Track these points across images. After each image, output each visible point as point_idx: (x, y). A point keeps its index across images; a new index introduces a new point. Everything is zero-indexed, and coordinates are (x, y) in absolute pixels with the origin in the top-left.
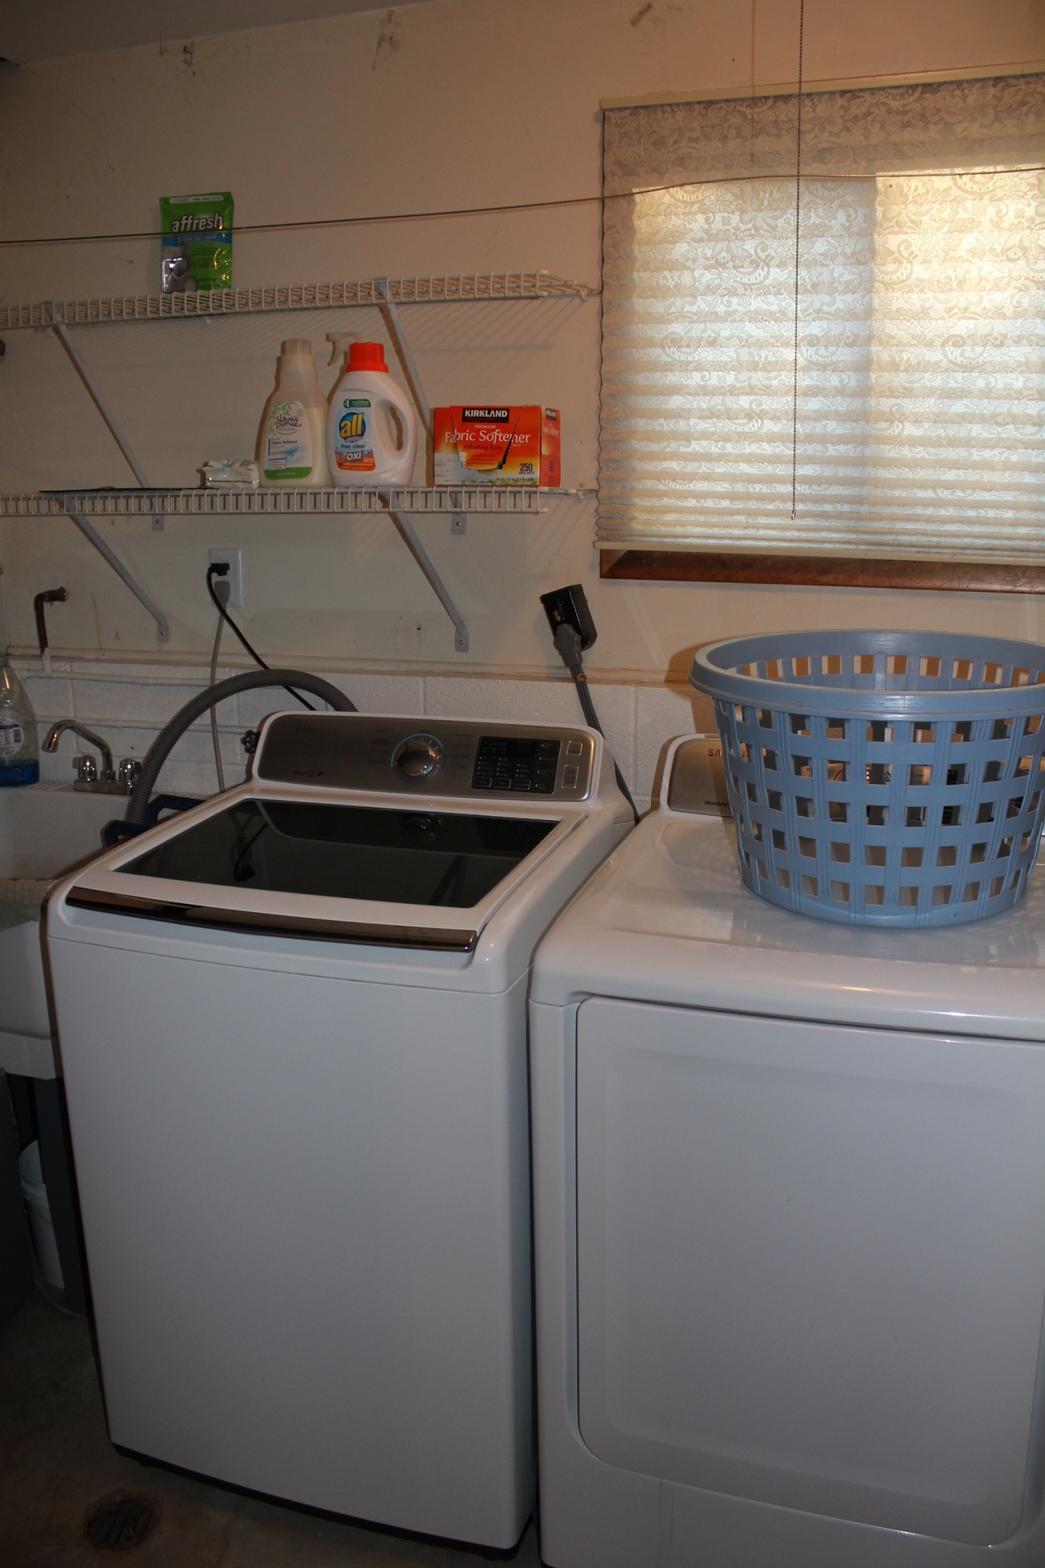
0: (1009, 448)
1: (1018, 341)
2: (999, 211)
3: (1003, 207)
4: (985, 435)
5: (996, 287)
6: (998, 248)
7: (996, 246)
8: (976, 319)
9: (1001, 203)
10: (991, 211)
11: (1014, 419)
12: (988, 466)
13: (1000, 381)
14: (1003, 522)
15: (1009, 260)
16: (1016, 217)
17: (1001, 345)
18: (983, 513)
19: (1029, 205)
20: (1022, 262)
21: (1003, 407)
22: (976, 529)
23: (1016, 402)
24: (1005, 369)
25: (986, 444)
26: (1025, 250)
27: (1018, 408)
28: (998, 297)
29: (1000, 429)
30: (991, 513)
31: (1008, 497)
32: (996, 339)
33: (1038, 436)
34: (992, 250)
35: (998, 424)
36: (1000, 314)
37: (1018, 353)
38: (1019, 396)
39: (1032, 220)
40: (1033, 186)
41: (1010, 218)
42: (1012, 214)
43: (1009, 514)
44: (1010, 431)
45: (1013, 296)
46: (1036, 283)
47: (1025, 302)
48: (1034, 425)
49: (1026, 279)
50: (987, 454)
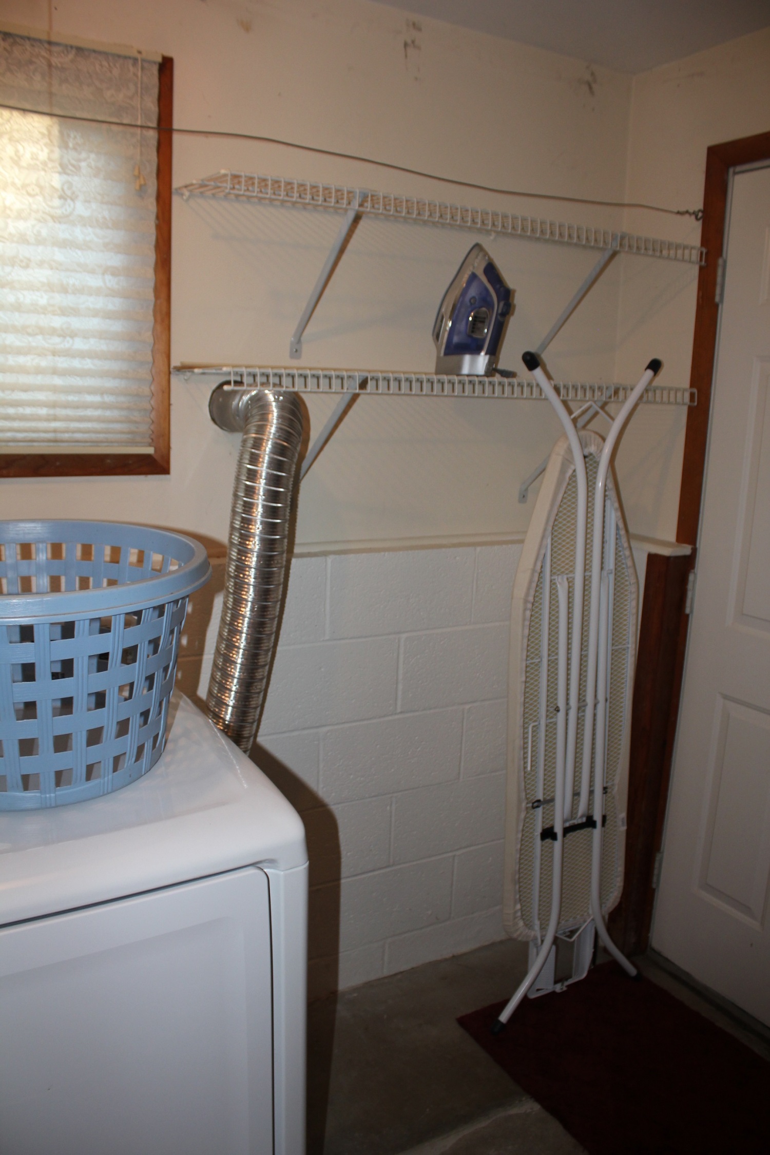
0: (39, 355)
1: (41, 264)
2: (17, 151)
3: (20, 148)
4: (18, 343)
5: (19, 216)
6: (19, 183)
7: (17, 181)
8: (4, 242)
9: (18, 144)
10: (10, 150)
11: (41, 331)
12: (23, 370)
13: (27, 298)
14: (38, 418)
15: (29, 194)
16: (32, 159)
17: (27, 267)
18: (21, 410)
19: (42, 150)
20: (40, 198)
21: (32, 320)
22: (16, 424)
23: (42, 316)
24: (31, 287)
25: (19, 352)
26: (41, 188)
27: (44, 321)
28: (22, 225)
29: (30, 339)
30: (28, 411)
31: (41, 396)
32: (22, 261)
33: (62, 346)
34: (13, 184)
35: (29, 334)
36: (23, 239)
37: (41, 275)
38: (44, 310)
39: (45, 164)
40: (43, 134)
41: (26, 159)
42: (28, 156)
43: (43, 411)
44: (39, 341)
45: (33, 226)
46: (53, 217)
47: (44, 232)
48: (60, 336)
49: (44, 213)
50: (21, 360)
